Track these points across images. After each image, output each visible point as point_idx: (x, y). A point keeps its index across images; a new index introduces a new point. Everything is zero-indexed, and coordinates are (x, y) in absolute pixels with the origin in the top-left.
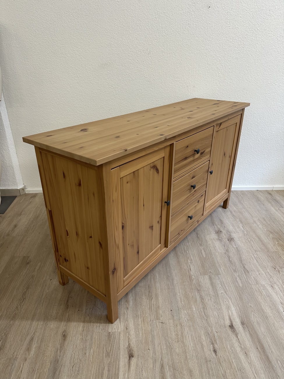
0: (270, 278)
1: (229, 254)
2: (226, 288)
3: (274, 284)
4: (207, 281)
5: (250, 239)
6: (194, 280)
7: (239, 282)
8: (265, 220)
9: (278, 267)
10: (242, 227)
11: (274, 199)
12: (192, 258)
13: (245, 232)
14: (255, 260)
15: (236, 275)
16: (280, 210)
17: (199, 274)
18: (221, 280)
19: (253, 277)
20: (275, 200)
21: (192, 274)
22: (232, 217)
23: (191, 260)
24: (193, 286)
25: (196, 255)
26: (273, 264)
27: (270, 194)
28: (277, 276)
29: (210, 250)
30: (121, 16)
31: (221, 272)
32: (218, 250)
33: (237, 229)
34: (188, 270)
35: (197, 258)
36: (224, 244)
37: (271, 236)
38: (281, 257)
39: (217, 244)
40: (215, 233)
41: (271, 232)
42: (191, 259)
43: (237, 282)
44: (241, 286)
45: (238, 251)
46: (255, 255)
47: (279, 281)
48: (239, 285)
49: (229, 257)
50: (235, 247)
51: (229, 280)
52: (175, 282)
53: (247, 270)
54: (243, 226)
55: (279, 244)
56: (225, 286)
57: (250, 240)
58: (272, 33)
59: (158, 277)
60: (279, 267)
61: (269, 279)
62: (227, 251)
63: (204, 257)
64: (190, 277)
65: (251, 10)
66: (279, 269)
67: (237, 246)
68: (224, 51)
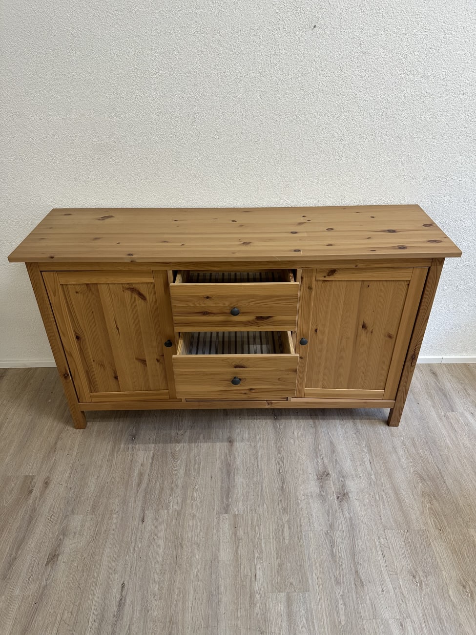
0: (401, 602)
1: (333, 536)
2: (314, 629)
3: (407, 620)
4: (282, 608)
5: (379, 496)
6: (258, 605)
7: (341, 613)
8: (414, 445)
9: (421, 573)
10: (369, 463)
11: (440, 389)
12: (263, 545)
13: (373, 477)
14: (380, 553)
15: (338, 591)
16: (447, 418)
17: (270, 588)
18: (308, 605)
19: (370, 600)
20: (443, 390)
21: (257, 588)
22: (354, 436)
23: (261, 551)
24: (253, 622)
25: (271, 537)
26: (413, 566)
27: (434, 374)
28: (415, 598)
29: (301, 523)
30: (129, 49)
31: (311, 584)
32: (316, 525)
33: (359, 469)
34: (251, 578)
35: (272, 545)
36: (329, 510)
37: (419, 488)
38: (430, 544)
39: (316, 508)
40: (316, 477)
41: (422, 478)
42: (261, 548)
43: (338, 612)
44: (343, 622)
45: (352, 526)
46: (382, 540)
47: (416, 611)
48: (339, 619)
49: (332, 543)
50: (347, 516)
51: (324, 607)
52: (222, 610)
53: (361, 580)
54: (371, 461)
55: (432, 509)
56: (313, 623)
57: (378, 499)
58: (449, 78)
59: (191, 597)
60: (423, 571)
61: (399, 606)
62: (331, 526)
63: (287, 542)
64: (251, 596)
65: (404, 32)
66: (422, 578)
67: (352, 515)
68: (346, 116)
